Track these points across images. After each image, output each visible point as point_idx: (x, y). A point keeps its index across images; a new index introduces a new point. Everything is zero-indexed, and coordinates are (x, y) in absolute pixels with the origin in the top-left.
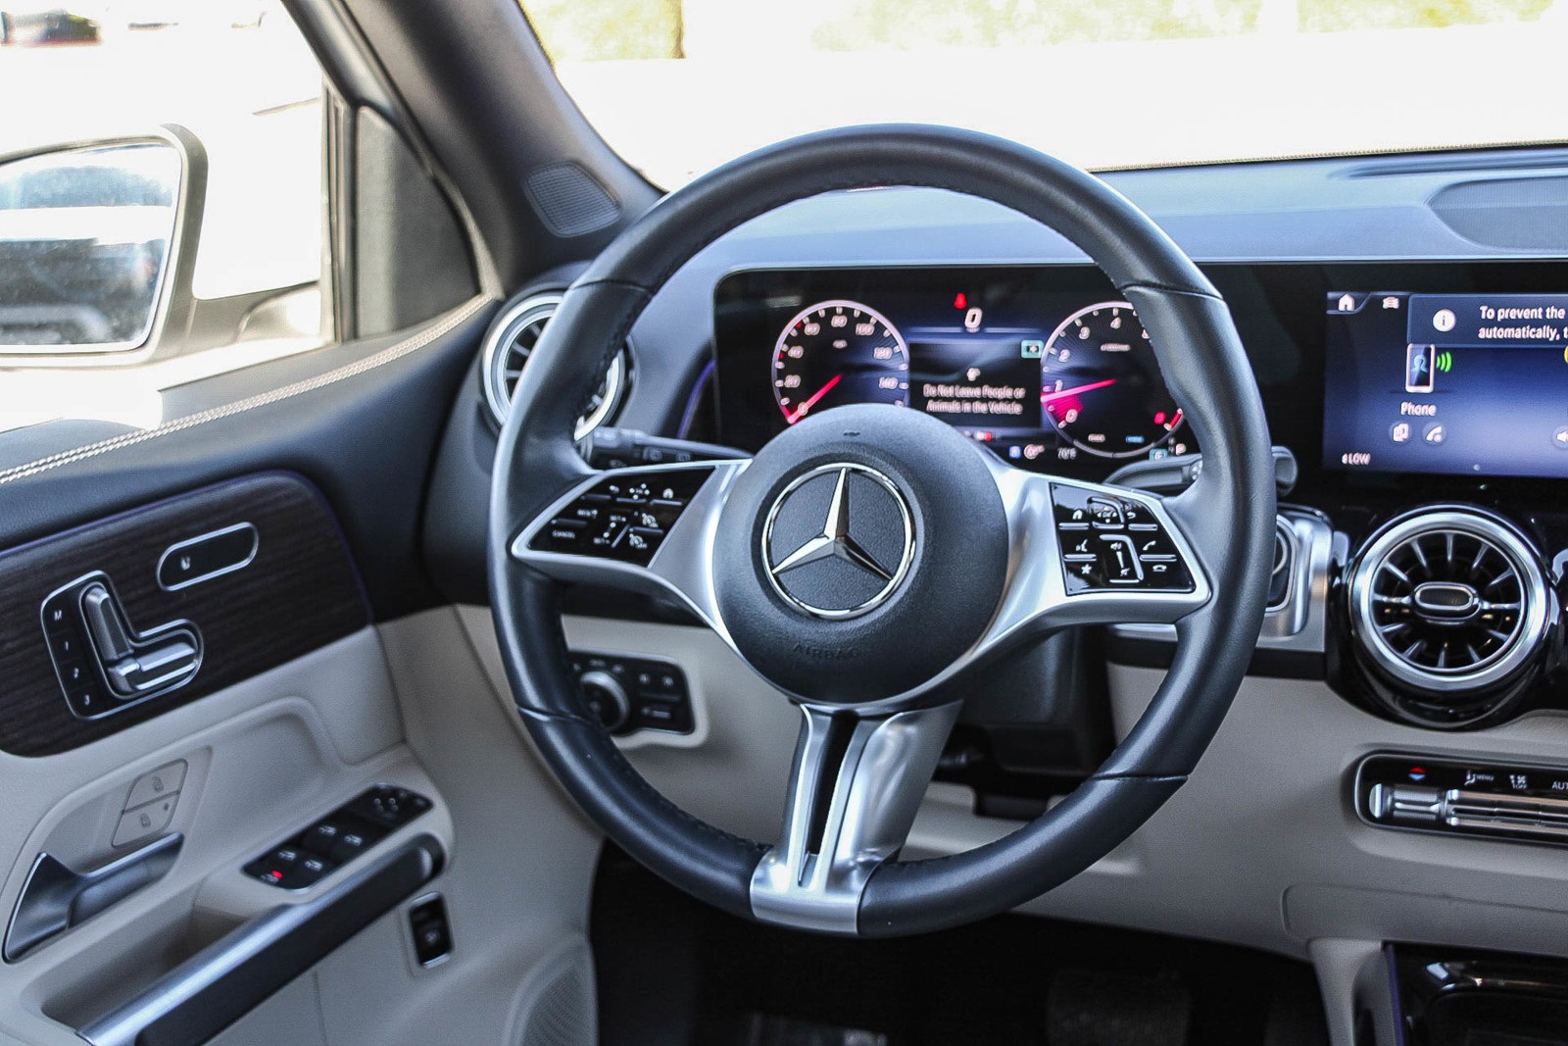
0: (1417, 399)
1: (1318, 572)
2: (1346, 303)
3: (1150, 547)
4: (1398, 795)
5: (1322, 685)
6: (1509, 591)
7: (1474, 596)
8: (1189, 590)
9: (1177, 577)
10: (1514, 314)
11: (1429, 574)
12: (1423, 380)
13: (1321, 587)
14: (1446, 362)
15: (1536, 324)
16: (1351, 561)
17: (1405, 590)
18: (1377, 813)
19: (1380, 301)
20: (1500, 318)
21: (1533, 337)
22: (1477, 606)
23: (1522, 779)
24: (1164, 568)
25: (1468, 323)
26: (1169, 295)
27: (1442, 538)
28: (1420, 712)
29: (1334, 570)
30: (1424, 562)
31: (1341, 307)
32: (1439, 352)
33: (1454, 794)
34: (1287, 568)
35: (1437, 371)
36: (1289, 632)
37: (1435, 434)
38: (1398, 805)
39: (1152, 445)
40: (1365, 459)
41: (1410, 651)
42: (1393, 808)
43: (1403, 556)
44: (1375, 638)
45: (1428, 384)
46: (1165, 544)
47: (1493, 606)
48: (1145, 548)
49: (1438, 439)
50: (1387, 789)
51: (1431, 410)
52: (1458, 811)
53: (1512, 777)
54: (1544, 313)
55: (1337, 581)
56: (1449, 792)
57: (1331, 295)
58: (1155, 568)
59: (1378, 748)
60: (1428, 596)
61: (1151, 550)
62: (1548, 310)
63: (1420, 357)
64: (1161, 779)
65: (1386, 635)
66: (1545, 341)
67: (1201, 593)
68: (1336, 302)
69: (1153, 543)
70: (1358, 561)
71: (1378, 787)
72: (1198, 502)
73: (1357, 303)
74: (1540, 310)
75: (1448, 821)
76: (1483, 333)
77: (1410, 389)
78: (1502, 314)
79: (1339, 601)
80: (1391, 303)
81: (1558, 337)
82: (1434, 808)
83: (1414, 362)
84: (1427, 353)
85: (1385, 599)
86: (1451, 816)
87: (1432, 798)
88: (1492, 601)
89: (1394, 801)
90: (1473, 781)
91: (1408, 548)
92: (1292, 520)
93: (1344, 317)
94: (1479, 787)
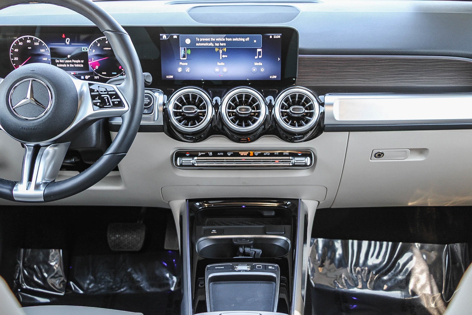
0: (183, 61)
1: (160, 105)
2: (164, 37)
3: (114, 97)
4: (183, 159)
5: (163, 133)
6: (204, 107)
7: (196, 108)
8: (124, 107)
9: (120, 104)
10: (204, 39)
11: (187, 104)
12: (184, 57)
13: (161, 109)
14: (189, 52)
15: (209, 42)
16: (168, 101)
17: (181, 108)
18: (179, 165)
19: (173, 36)
20: (201, 41)
21: (208, 45)
22: (197, 111)
23: (211, 153)
24: (117, 102)
25: (194, 42)
26: (114, 33)
27: (189, 95)
28: (187, 138)
29: (164, 104)
30: (185, 101)
31: (164, 38)
32: (187, 49)
33: (196, 158)
34: (153, 104)
35: (187, 54)
36: (154, 121)
37: (188, 70)
38: (183, 162)
39: (119, 75)
40: (172, 77)
41: (182, 123)
42: (182, 163)
43: (180, 100)
44: (174, 120)
45: (185, 57)
46: (117, 97)
47: (201, 111)
48: (113, 98)
49: (189, 71)
50: (181, 158)
51: (187, 64)
52: (196, 162)
53: (209, 153)
54: (210, 40)
55: (165, 107)
56: (195, 158)
57: (161, 35)
58: (115, 103)
59: (179, 149)
60: (186, 109)
61: (114, 98)
62: (211, 39)
63: (183, 50)
64: (119, 154)
65: (177, 119)
66: (211, 46)
67: (126, 108)
68: (162, 36)
69: (114, 96)
70: (169, 101)
71: (179, 158)
72: (125, 86)
73: (167, 37)
74: (209, 39)
75: (195, 165)
76: (197, 44)
77: (181, 59)
78: (201, 40)
79: (165, 112)
80: (175, 37)
81: (214, 46)
82: (191, 162)
83: (182, 52)
84: (185, 49)
85: (176, 110)
86: (195, 163)
87: (191, 159)
88: (200, 109)
89: (182, 161)
90: (200, 155)
91: (181, 98)
92: (154, 92)
93: (164, 40)
94: (202, 156)
